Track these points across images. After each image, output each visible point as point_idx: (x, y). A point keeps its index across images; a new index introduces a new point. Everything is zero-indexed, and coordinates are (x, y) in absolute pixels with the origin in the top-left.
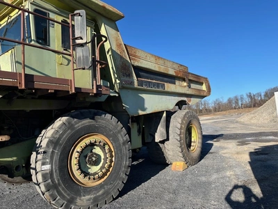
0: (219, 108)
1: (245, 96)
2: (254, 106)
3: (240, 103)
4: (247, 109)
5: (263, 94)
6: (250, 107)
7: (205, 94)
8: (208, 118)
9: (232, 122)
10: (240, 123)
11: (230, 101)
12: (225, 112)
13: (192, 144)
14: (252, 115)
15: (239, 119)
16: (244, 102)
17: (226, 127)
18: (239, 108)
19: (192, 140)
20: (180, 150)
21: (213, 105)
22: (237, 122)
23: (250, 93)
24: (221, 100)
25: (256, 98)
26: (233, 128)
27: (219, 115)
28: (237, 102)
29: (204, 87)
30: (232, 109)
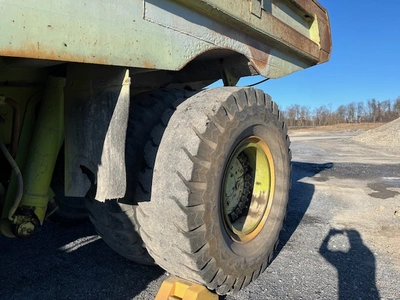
0: (324, 120)
1: (365, 105)
2: (377, 120)
3: (356, 114)
4: (366, 125)
5: (392, 104)
6: (371, 121)
7: (314, 54)
8: (306, 133)
9: (344, 142)
10: (358, 144)
11: (341, 111)
12: (331, 127)
13: (254, 207)
14: (380, 133)
15: (356, 139)
16: (363, 114)
17: (336, 151)
18: (354, 122)
19: (256, 193)
20: (187, 245)
21: (315, 115)
22: (353, 143)
23: (374, 100)
24: (329, 108)
25: (382, 108)
26: (348, 152)
27: (322, 130)
28: (351, 114)
29: (314, 33)
30: (343, 122)
